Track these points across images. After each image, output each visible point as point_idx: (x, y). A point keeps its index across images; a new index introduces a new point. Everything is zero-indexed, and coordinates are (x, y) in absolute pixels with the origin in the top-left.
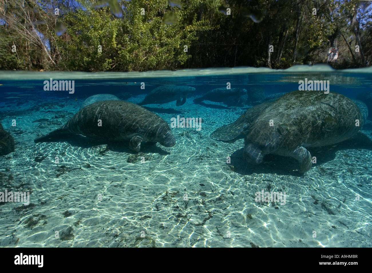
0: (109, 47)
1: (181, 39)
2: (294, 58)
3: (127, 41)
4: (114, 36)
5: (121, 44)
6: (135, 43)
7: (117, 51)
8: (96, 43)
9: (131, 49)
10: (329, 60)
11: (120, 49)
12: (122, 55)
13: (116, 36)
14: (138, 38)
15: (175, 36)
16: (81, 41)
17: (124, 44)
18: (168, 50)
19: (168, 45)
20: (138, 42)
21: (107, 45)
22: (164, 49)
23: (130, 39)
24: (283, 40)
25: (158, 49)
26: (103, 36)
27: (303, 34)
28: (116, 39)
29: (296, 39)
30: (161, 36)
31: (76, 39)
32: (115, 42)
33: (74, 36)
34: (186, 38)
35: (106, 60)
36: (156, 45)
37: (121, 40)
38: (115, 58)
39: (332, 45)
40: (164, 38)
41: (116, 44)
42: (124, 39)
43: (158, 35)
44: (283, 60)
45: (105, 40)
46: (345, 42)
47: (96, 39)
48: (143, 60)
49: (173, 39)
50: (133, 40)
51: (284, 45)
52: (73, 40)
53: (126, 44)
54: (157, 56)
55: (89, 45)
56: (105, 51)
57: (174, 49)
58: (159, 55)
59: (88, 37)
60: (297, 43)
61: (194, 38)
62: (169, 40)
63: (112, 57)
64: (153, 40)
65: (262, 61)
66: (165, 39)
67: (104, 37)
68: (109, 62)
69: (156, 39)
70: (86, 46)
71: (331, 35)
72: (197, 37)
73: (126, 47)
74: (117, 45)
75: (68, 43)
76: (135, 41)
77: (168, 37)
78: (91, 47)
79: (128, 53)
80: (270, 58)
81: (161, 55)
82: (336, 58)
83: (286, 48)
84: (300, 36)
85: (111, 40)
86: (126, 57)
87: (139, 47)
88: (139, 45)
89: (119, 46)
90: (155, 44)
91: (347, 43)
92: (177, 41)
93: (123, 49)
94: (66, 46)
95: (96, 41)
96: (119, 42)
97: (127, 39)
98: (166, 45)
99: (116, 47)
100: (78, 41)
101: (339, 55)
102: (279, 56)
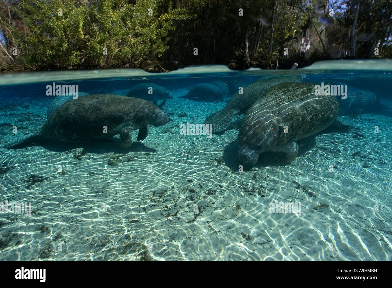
0: (76, 38)
1: (157, 28)
2: (270, 48)
3: (96, 31)
4: (81, 26)
5: (90, 34)
6: (106, 34)
7: (85, 42)
8: (60, 34)
9: (101, 40)
10: (302, 50)
11: (89, 40)
12: (92, 47)
13: (83, 25)
14: (109, 28)
15: (149, 26)
16: (42, 32)
17: (93, 35)
18: (143, 41)
19: (143, 35)
20: (109, 32)
21: (73, 37)
22: (139, 40)
23: (99, 29)
24: (259, 30)
25: (132, 39)
26: (67, 26)
27: (278, 25)
28: (83, 30)
29: (272, 30)
30: (135, 26)
31: (36, 30)
32: (82, 33)
33: (33, 27)
34: (162, 28)
35: (73, 53)
36: (130, 36)
37: (89, 29)
38: (83, 50)
39: (305, 36)
40: (138, 27)
41: (83, 34)
42: (92, 29)
43: (131, 24)
44: (260, 50)
45: (70, 30)
46: (316, 32)
47: (60, 29)
48: (117, 52)
49: (149, 29)
50: (102, 29)
51: (261, 35)
52: (32, 32)
53: (95, 35)
54: (132, 48)
55: (52, 36)
56: (72, 43)
57: (150, 39)
58: (134, 46)
59: (49, 27)
60: (273, 33)
61: (171, 28)
62: (144, 30)
63: (80, 49)
64: (126, 30)
65: (241, 52)
66: (139, 29)
67: (69, 27)
68: (76, 55)
69: (129, 29)
70: (48, 38)
71: (303, 25)
72: (174, 27)
73: (95, 37)
74: (85, 35)
75: (27, 35)
76: (105, 31)
77: (143, 26)
78: (54, 39)
79: (98, 44)
80: (247, 49)
81: (135, 46)
82: (309, 48)
83: (263, 39)
84: (275, 27)
85: (78, 30)
86: (97, 49)
87: (111, 38)
88: (110, 35)
89: (87, 37)
90: (128, 34)
91: (318, 33)
92: (153, 31)
93: (92, 40)
94: (25, 38)
95: (60, 32)
96: (87, 32)
97: (96, 29)
98: (141, 35)
99: (84, 38)
100: (38, 32)
101: (311, 45)
102: (257, 47)
